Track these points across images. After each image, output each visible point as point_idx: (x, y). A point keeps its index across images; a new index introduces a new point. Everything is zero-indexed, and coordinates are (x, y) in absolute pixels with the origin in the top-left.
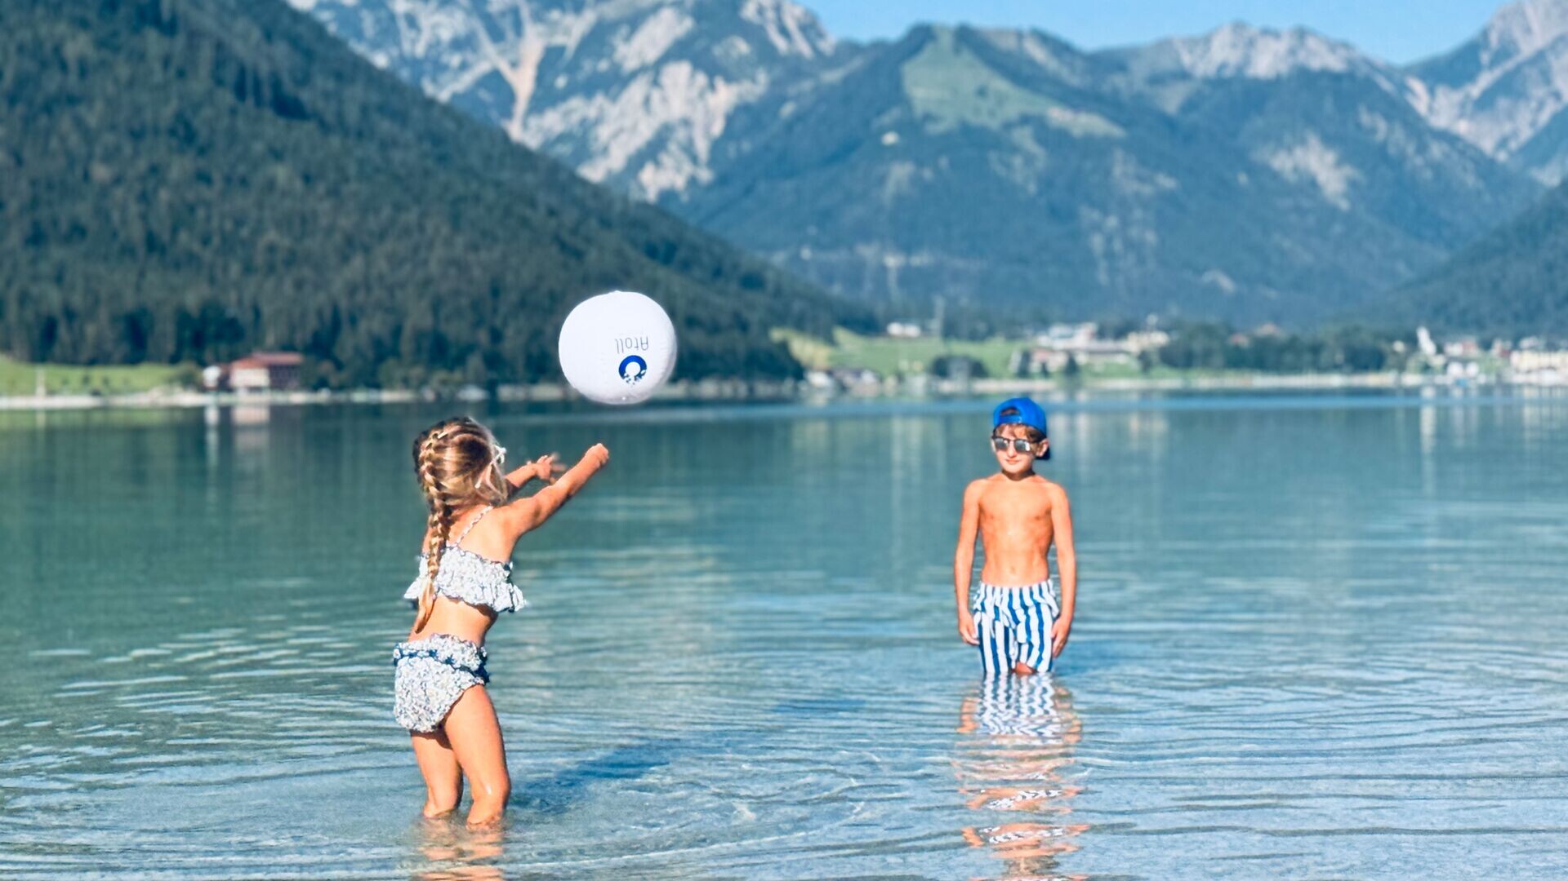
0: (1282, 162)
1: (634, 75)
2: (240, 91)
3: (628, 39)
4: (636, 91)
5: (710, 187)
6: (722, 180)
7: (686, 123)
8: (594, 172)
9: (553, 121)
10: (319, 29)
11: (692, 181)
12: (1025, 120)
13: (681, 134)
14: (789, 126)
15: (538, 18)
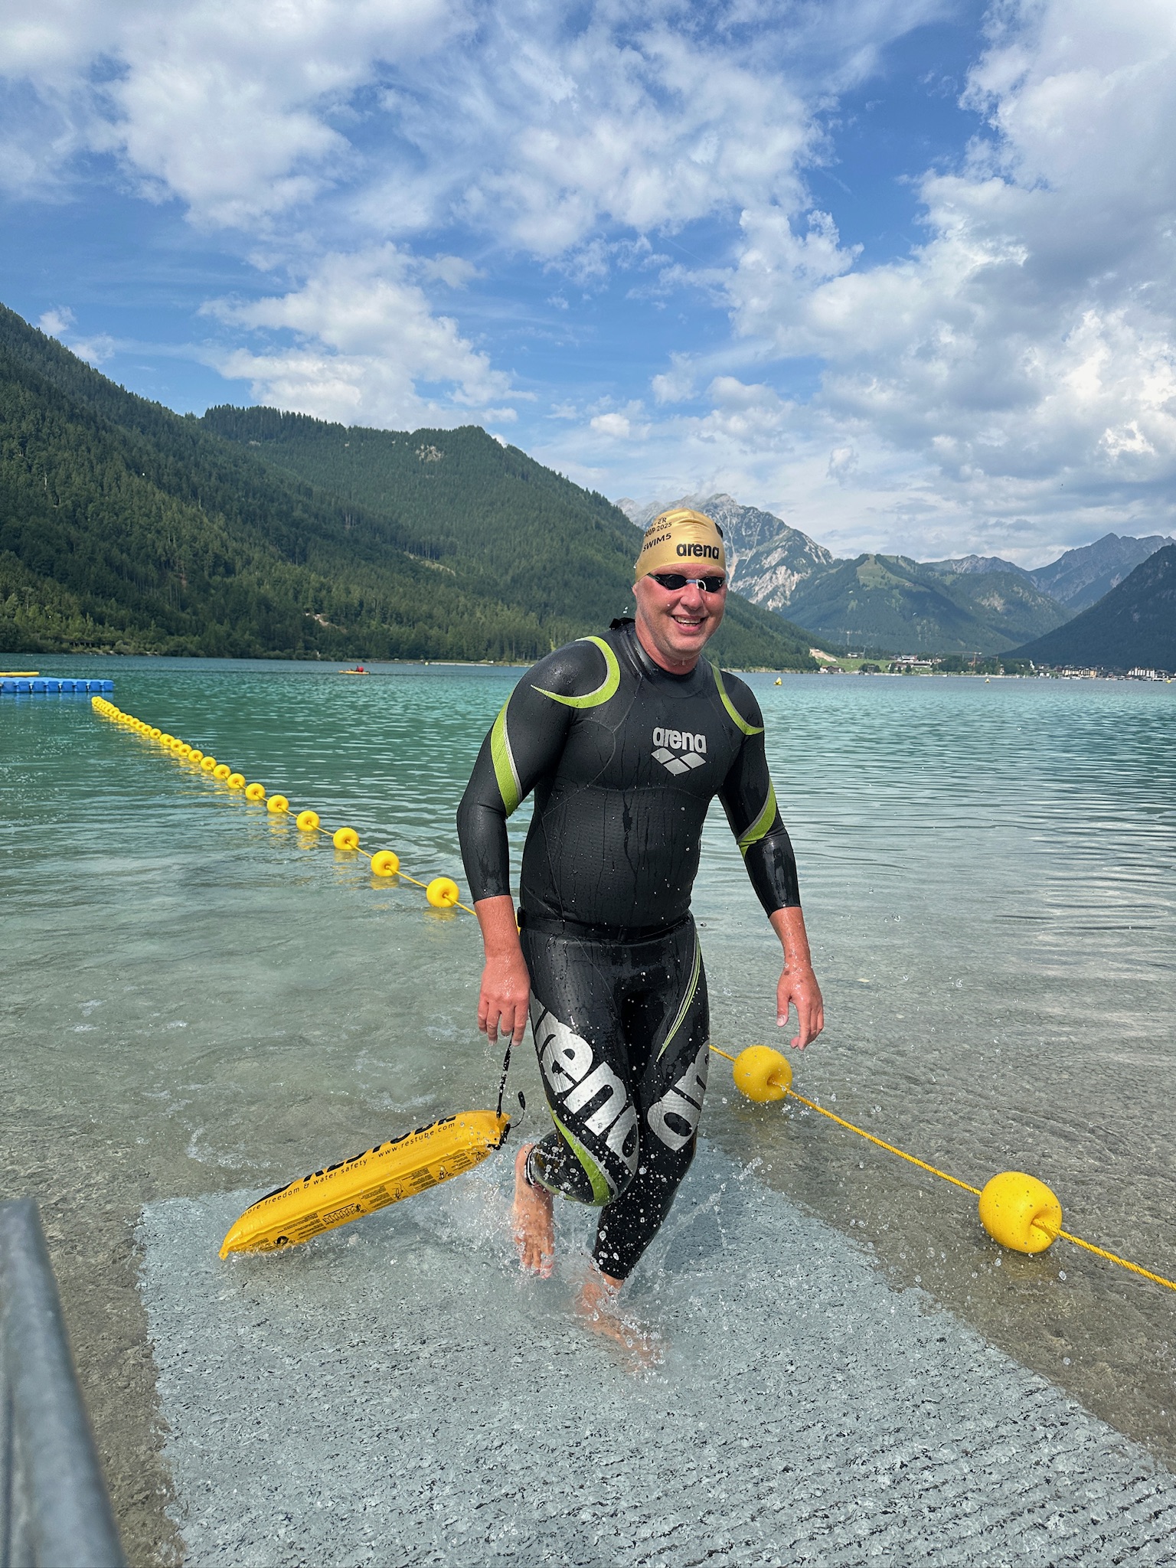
0: (985, 603)
1: (768, 570)
3: (766, 558)
5: (790, 607)
7: (784, 586)
8: (753, 601)
9: (740, 584)
11: (784, 604)
12: (897, 587)
13: (781, 589)
14: (817, 587)
15: (737, 551)
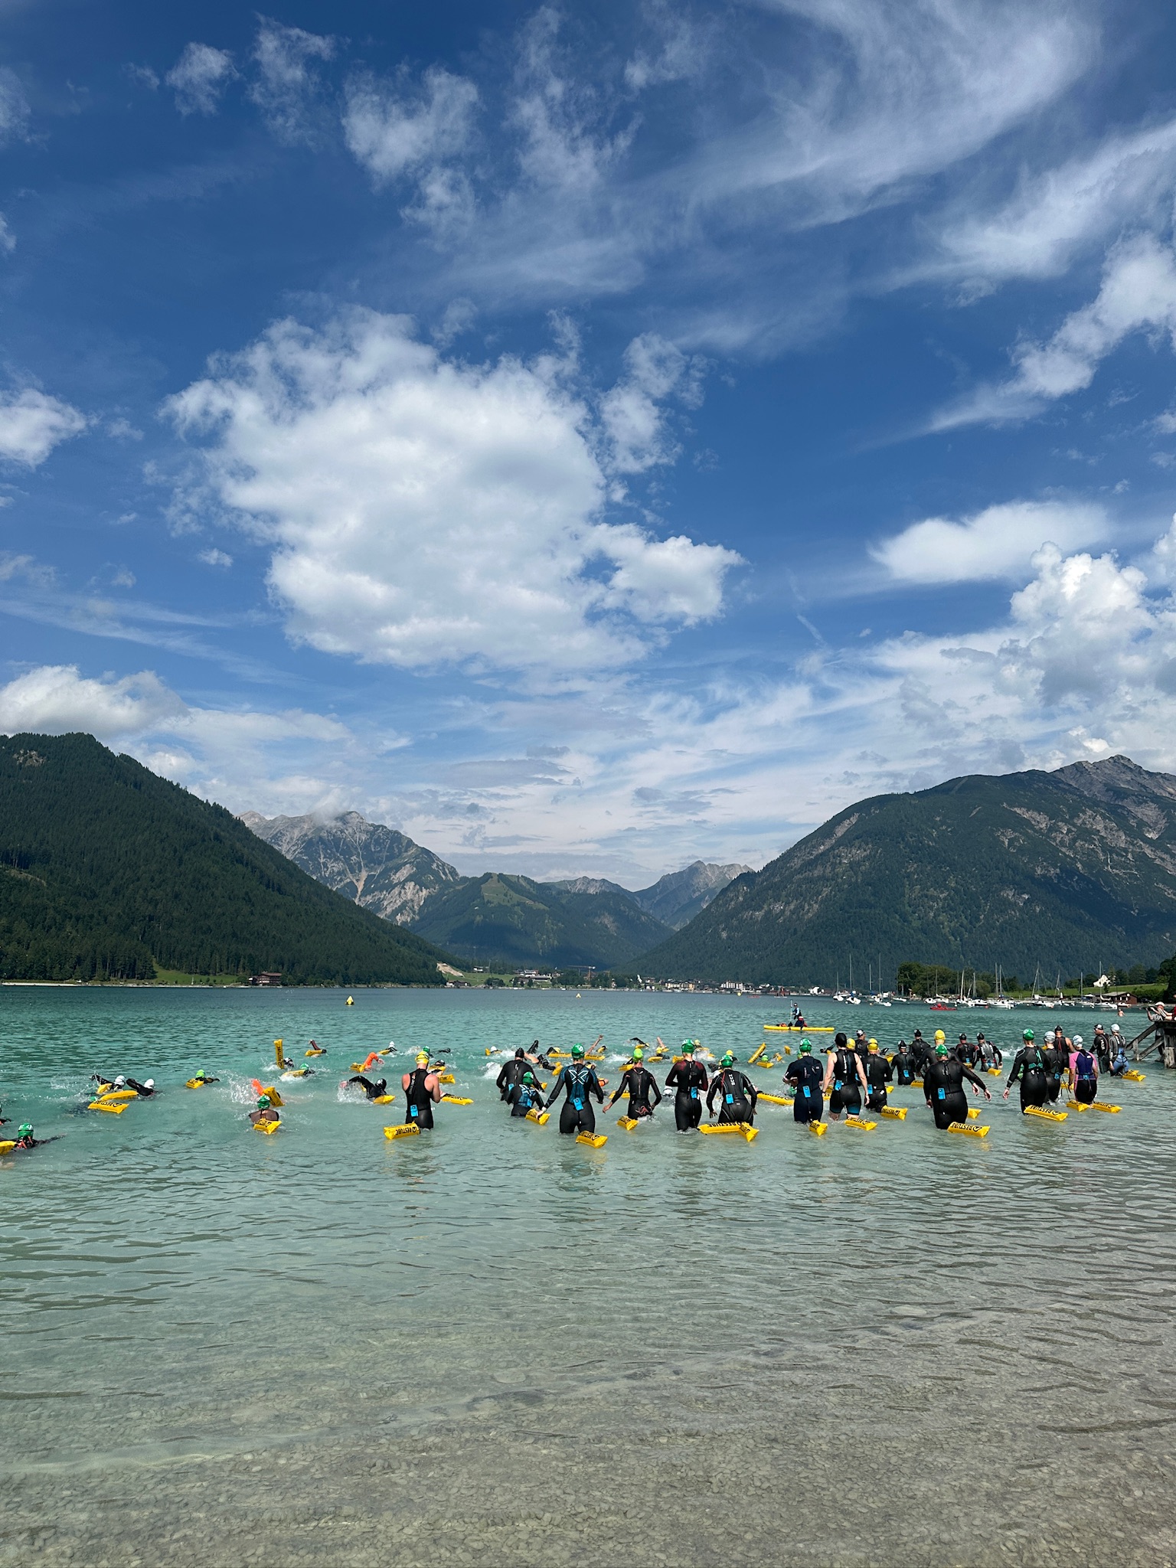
0: (597, 920)
1: (396, 885)
2: (268, 886)
3: (395, 874)
4: (396, 891)
5: (418, 921)
6: (422, 919)
7: (412, 901)
8: (382, 916)
9: (369, 898)
10: (295, 866)
11: (413, 919)
12: (519, 904)
13: (410, 904)
14: (445, 903)
15: (366, 865)
